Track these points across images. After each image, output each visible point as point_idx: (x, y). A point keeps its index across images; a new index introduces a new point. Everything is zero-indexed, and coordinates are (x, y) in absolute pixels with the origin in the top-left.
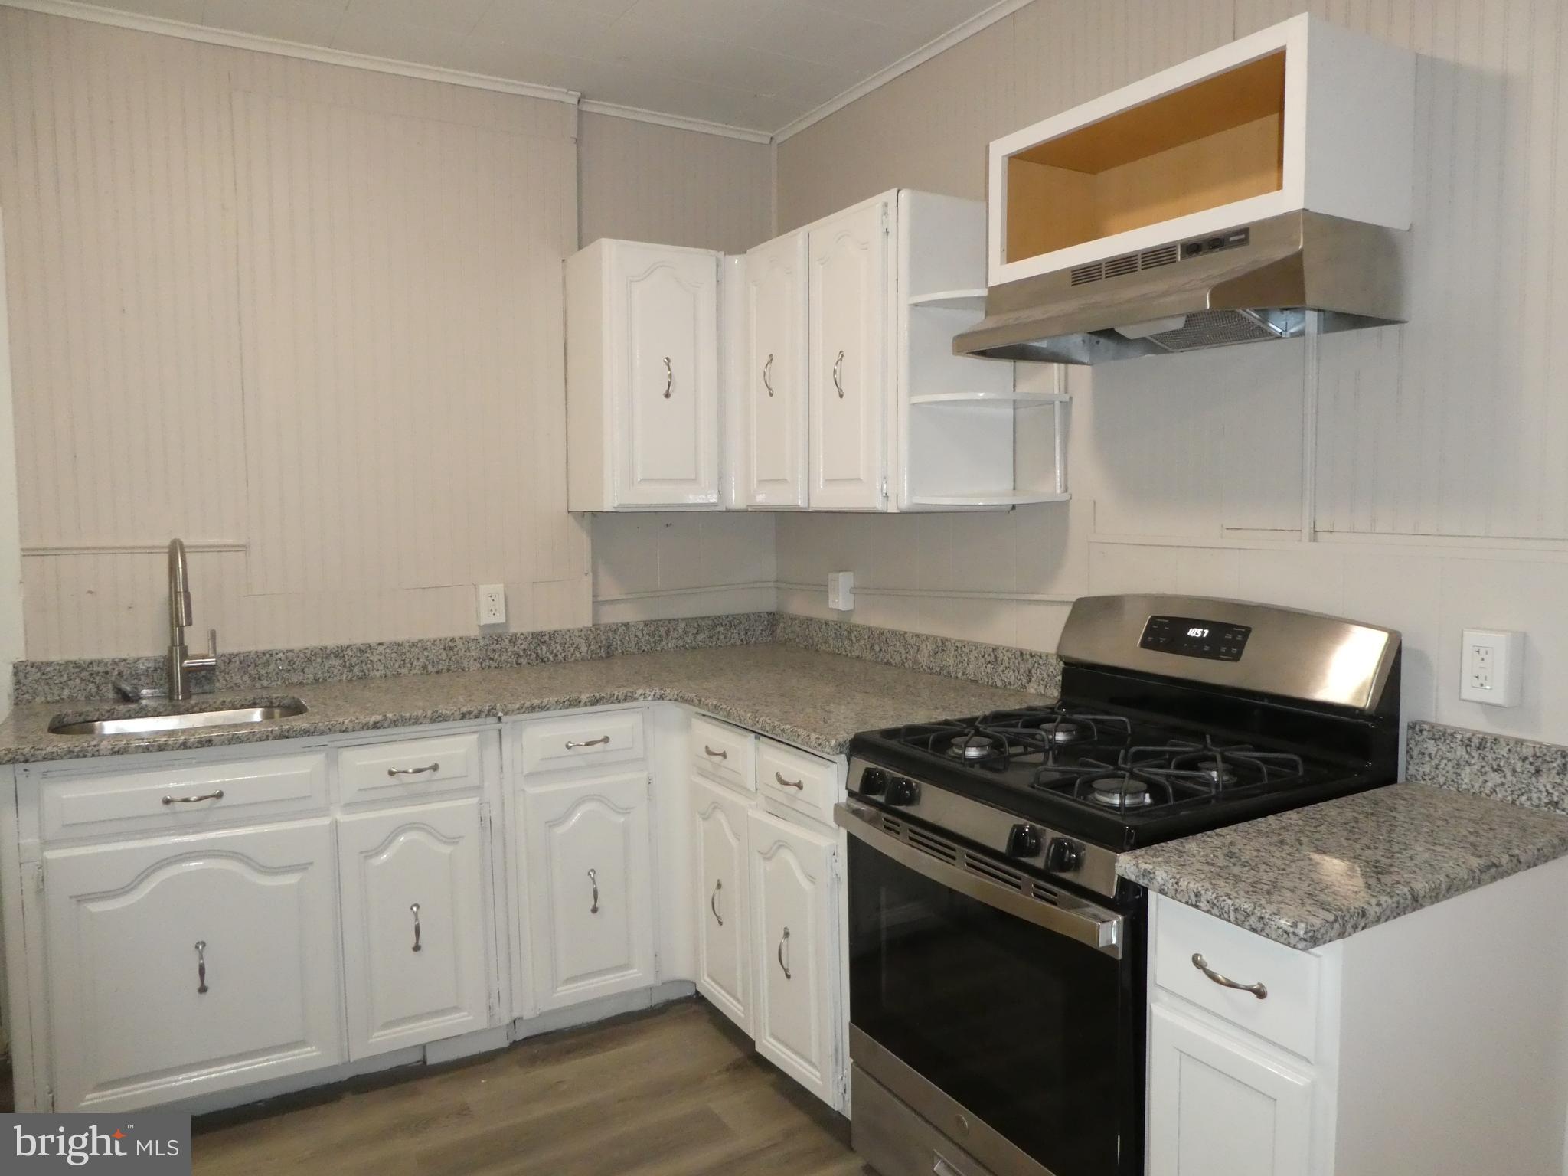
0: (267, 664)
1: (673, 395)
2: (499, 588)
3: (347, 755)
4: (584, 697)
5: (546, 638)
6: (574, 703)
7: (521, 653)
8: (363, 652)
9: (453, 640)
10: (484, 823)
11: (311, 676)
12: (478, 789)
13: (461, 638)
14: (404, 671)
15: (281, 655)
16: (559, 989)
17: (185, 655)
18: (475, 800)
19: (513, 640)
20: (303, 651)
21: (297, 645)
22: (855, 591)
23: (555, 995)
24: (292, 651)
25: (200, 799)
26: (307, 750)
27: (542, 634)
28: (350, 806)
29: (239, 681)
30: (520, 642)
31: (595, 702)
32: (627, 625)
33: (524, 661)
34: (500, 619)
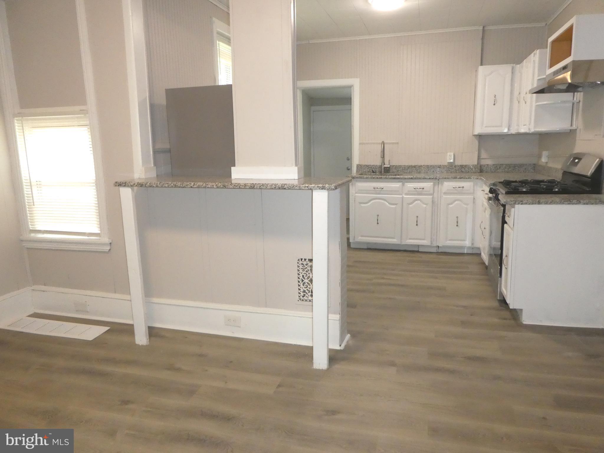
0: (400, 168)
1: (496, 105)
2: (452, 154)
3: (406, 184)
4: (458, 177)
5: (464, 166)
6: (455, 178)
7: (457, 170)
8: (420, 167)
9: (440, 165)
10: (433, 202)
11: (409, 171)
12: (432, 194)
13: (442, 165)
14: (429, 172)
15: (403, 166)
16: (447, 241)
17: (384, 164)
18: (431, 197)
19: (455, 166)
20: (408, 166)
21: (407, 164)
22: (549, 157)
23: (446, 242)
24: (405, 165)
25: (380, 188)
26: (399, 182)
27: (463, 165)
28: (406, 194)
29: (395, 171)
30: (457, 167)
31: (460, 178)
32: (488, 165)
33: (458, 172)
34: (452, 161)
